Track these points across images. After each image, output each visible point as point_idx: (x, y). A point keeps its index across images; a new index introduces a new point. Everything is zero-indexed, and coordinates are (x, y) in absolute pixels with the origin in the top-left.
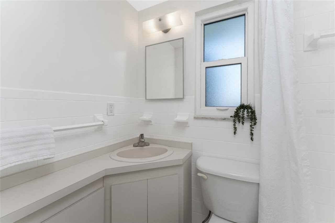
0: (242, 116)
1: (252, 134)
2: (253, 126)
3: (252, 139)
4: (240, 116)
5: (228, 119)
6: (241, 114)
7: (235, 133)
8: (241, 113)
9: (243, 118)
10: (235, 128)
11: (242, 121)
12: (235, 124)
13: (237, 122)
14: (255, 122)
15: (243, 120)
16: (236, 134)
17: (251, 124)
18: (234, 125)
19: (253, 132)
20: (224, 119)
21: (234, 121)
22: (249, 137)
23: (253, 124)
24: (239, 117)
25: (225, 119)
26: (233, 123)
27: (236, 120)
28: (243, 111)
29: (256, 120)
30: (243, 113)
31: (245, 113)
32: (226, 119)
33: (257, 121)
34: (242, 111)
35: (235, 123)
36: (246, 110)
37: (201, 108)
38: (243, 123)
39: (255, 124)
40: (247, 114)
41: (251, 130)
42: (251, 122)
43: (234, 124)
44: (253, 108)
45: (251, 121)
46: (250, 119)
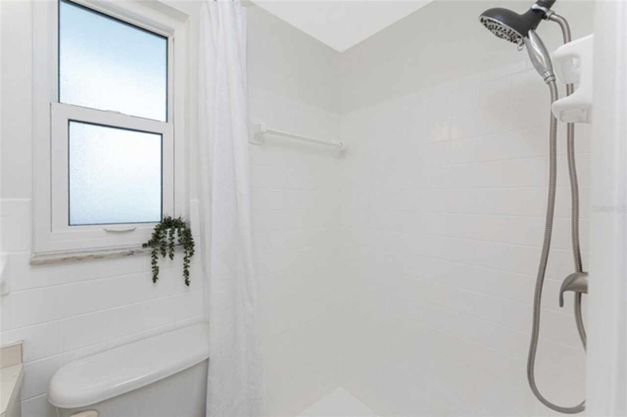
0: (169, 242)
1: (187, 273)
2: (188, 259)
3: (187, 283)
4: (166, 242)
5: (139, 252)
6: (167, 239)
7: (155, 279)
8: (168, 236)
9: (172, 245)
10: (156, 270)
11: (170, 253)
12: (156, 260)
13: (160, 256)
14: (191, 251)
15: (173, 250)
16: (157, 281)
17: (184, 255)
18: (154, 262)
19: (188, 269)
20: (128, 255)
21: (154, 255)
22: (182, 279)
23: (188, 255)
24: (164, 244)
25: (131, 254)
26: (150, 259)
27: (157, 251)
28: (172, 233)
29: (193, 245)
30: (171, 235)
31: (176, 235)
32: (135, 253)
33: (194, 248)
34: (168, 233)
35: (156, 258)
36: (177, 230)
37: (51, 231)
38: (171, 256)
39: (191, 254)
40: (179, 238)
41: (186, 266)
42: (186, 252)
43: (154, 260)
44: (186, 225)
45: (185, 250)
46: (183, 246)
